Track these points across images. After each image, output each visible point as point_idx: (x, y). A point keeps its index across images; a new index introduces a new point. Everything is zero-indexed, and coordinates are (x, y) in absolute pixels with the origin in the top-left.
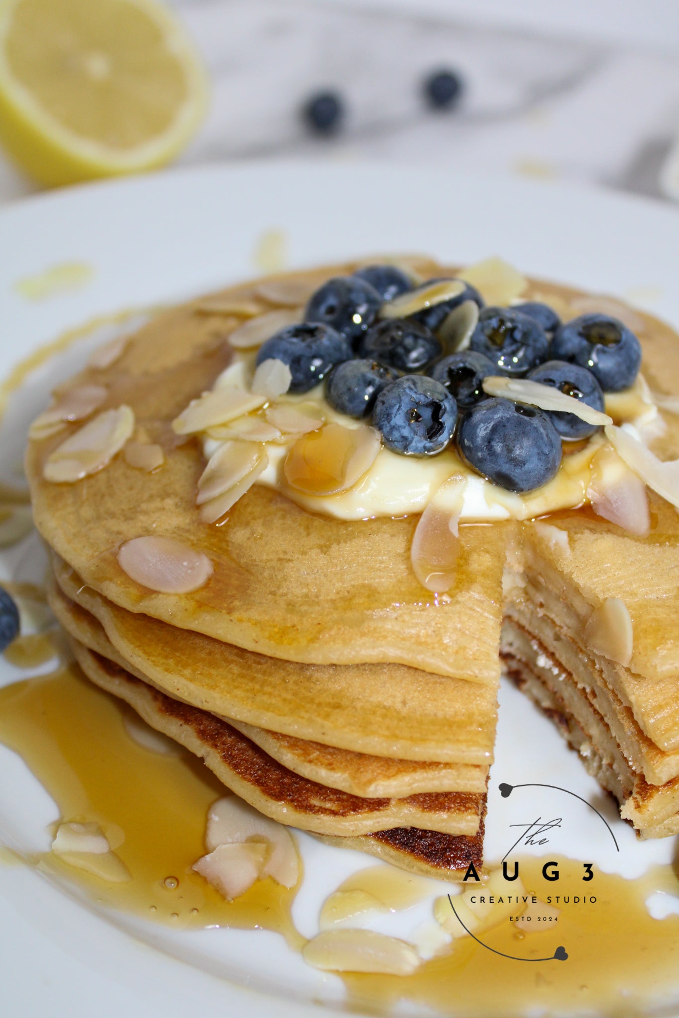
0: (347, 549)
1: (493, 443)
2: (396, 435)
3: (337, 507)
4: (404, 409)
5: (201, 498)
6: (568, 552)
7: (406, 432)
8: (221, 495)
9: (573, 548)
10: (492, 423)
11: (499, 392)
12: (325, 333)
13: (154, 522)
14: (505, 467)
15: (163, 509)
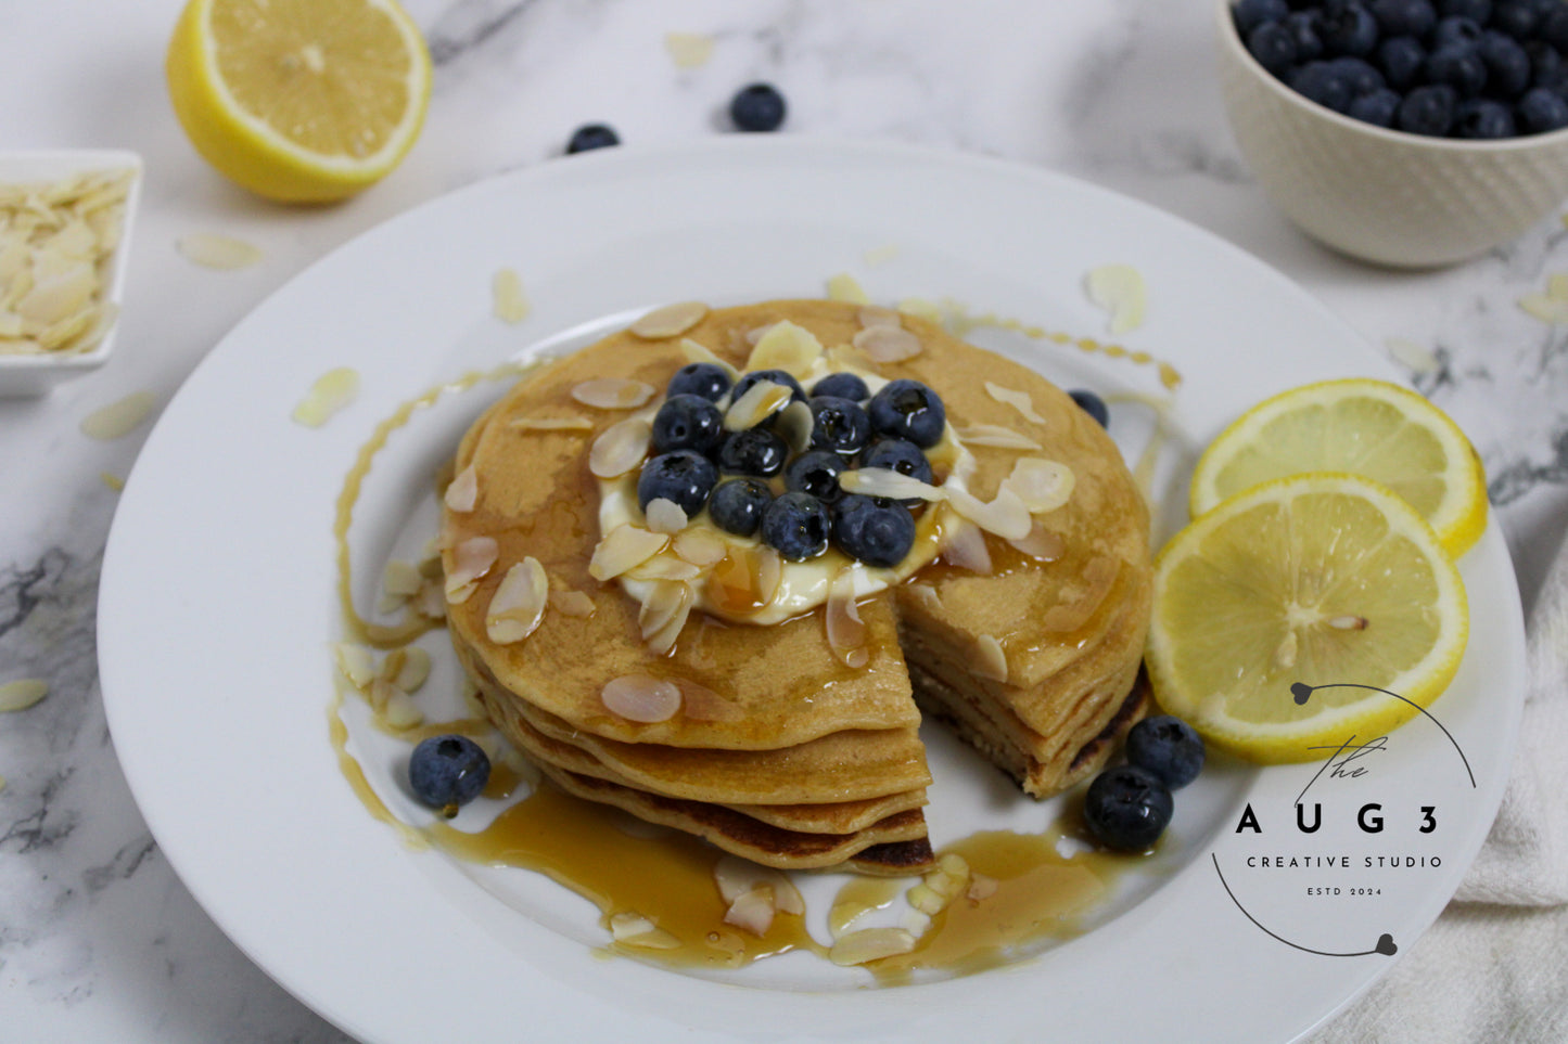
0: (780, 649)
1: (868, 538)
2: (790, 548)
3: (762, 619)
4: (792, 528)
5: (646, 634)
6: (939, 603)
7: (797, 545)
8: (662, 630)
9: (941, 599)
10: (862, 523)
11: (856, 490)
12: (693, 462)
13: (613, 663)
14: (880, 554)
15: (614, 649)
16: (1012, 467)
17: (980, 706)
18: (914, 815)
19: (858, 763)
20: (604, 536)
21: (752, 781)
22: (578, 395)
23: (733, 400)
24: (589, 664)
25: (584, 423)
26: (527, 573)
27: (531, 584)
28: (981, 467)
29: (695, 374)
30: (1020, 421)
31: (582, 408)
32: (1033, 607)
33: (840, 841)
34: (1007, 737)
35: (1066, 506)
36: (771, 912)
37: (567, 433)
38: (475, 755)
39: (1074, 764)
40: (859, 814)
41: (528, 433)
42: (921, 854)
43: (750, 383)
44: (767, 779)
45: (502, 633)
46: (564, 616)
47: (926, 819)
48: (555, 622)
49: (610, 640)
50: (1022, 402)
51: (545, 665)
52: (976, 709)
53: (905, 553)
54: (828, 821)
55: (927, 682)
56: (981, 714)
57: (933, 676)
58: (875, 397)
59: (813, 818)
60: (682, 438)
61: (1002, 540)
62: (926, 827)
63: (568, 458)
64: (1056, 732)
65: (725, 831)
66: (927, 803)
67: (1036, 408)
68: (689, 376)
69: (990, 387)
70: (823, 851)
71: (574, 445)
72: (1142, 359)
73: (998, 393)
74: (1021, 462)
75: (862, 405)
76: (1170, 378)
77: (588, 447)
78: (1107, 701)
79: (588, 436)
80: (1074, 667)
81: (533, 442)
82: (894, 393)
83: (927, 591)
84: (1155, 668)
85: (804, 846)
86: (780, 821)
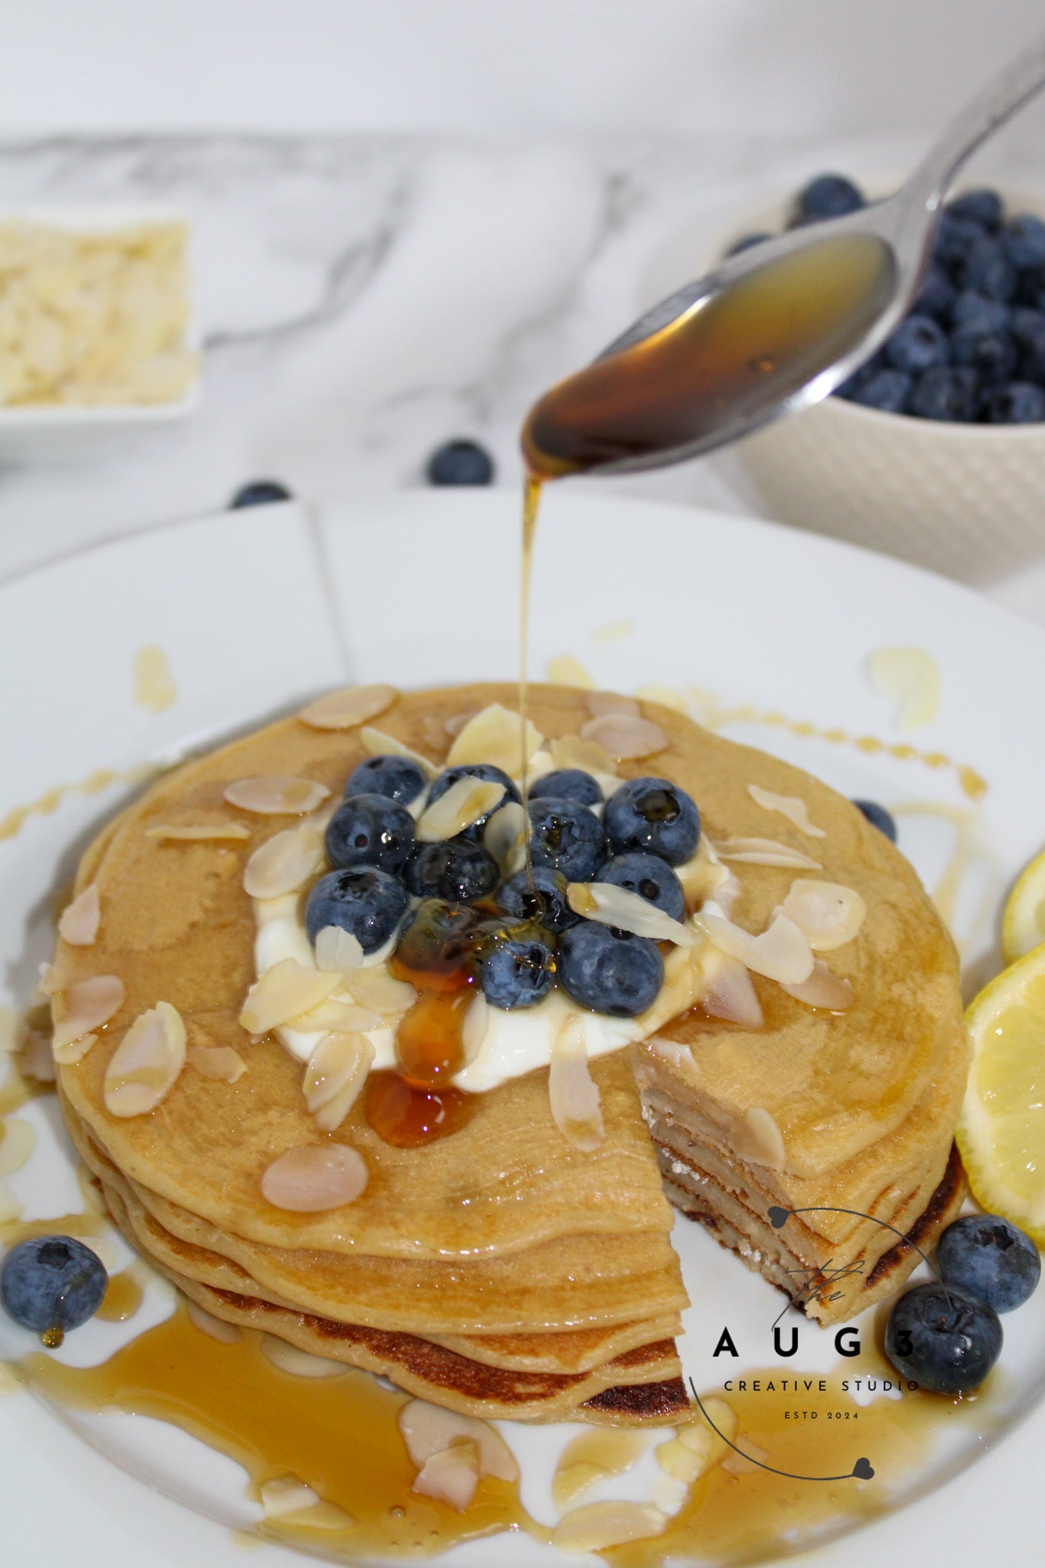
1: (603, 978)
2: (502, 992)
5: (312, 1105)
6: (696, 1068)
8: (336, 1097)
9: (699, 1060)
10: (596, 958)
12: (378, 880)
13: (269, 1142)
14: (620, 1000)
15: (270, 1124)
16: (787, 889)
17: (747, 1202)
18: (665, 1347)
19: (588, 1279)
20: (260, 976)
21: (452, 1304)
22: (231, 797)
23: (430, 802)
24: (237, 1144)
25: (238, 831)
26: (160, 1024)
27: (163, 1037)
28: (745, 890)
29: (378, 769)
30: (791, 836)
31: (236, 812)
32: (817, 1072)
33: (566, 1382)
34: (784, 1242)
35: (855, 940)
36: (475, 1479)
37: (218, 843)
38: (86, 1263)
39: (871, 1280)
40: (593, 1347)
41: (167, 843)
42: (672, 1398)
43: (452, 779)
44: (471, 1299)
45: (126, 1101)
46: (205, 1079)
47: (680, 1351)
48: (193, 1088)
49: (265, 1113)
50: (794, 809)
51: (181, 1143)
52: (743, 1205)
53: (651, 999)
54: (552, 1358)
55: (678, 1168)
56: (750, 1212)
57: (685, 1161)
58: (610, 800)
59: (533, 1352)
60: (363, 850)
61: (774, 983)
62: (679, 1365)
63: (217, 875)
64: (847, 1238)
65: (414, 1367)
66: (681, 1332)
67: (813, 818)
68: (371, 772)
69: (754, 790)
70: (543, 1396)
71: (226, 860)
72: (935, 760)
73: (767, 800)
74: (798, 884)
75: (596, 810)
76: (973, 784)
77: (243, 862)
78: (912, 1196)
79: (242, 849)
80: (870, 1152)
81: (172, 854)
82: (636, 794)
83: (678, 1052)
84: (970, 1151)
85: (520, 1388)
86: (489, 1356)
